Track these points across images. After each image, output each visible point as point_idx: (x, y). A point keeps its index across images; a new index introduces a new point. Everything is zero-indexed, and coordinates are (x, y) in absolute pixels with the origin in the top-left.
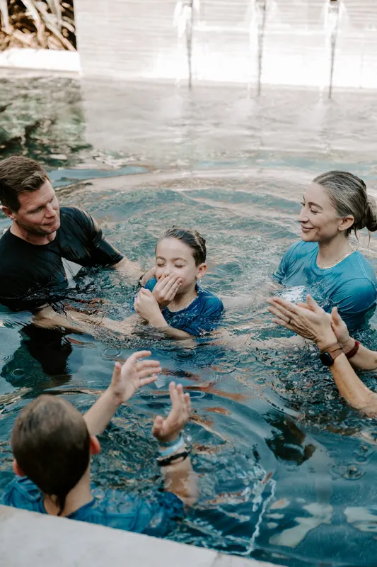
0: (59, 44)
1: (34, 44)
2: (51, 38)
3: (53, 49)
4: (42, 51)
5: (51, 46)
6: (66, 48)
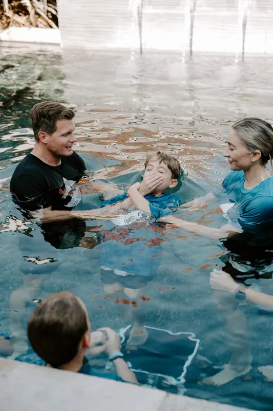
0: (46, 23)
1: (28, 24)
2: (40, 20)
3: (41, 27)
4: (34, 29)
5: (40, 25)
6: (51, 27)
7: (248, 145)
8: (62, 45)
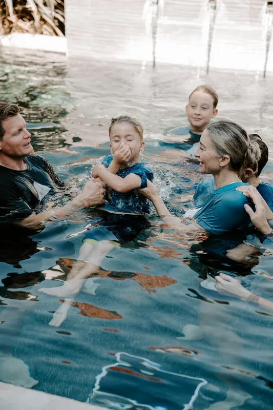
0: (51, 31)
1: (32, 30)
2: (45, 26)
3: (46, 35)
4: (38, 36)
5: (45, 32)
6: (57, 34)
7: (218, 148)
8: (67, 54)
